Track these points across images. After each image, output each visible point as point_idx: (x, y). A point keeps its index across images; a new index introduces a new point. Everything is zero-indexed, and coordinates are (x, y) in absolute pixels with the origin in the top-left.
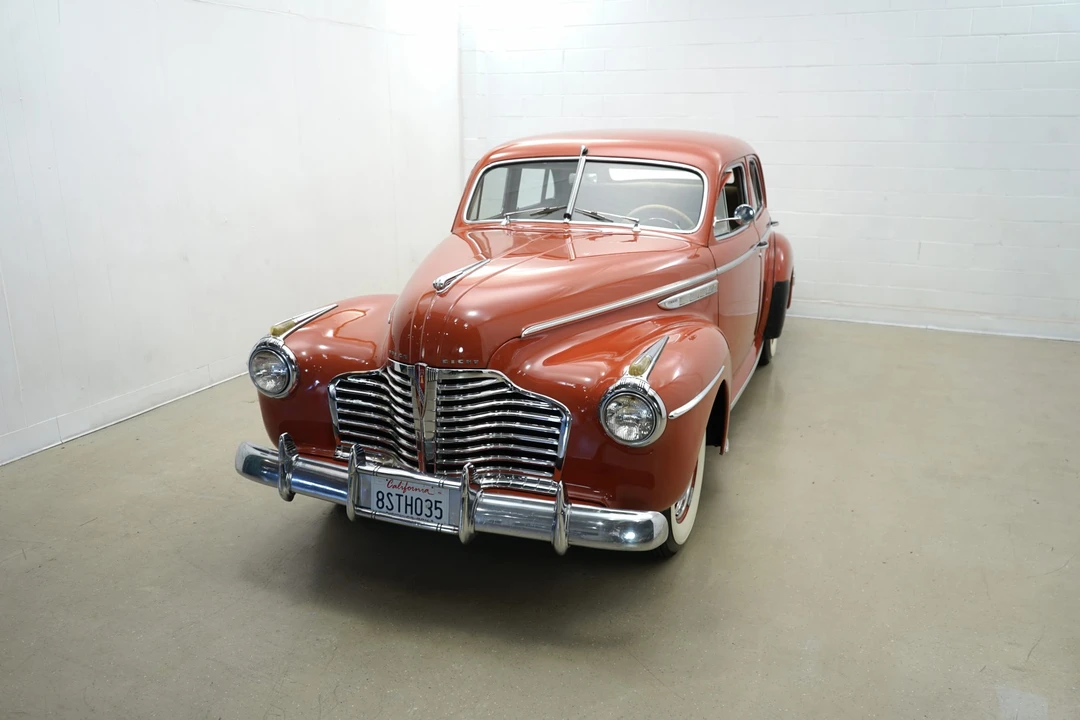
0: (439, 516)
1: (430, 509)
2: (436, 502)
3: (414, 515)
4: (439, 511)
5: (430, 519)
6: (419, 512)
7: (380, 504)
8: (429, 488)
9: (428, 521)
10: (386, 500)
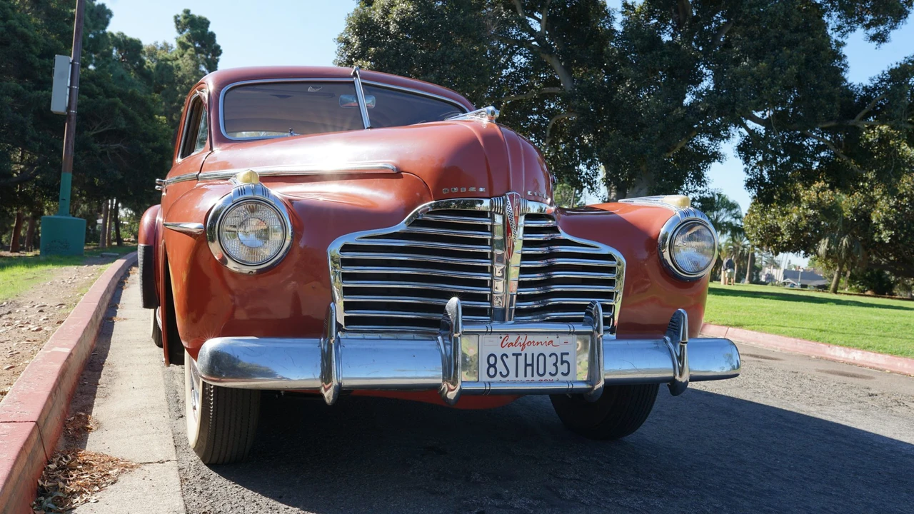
0: (566, 372)
1: (555, 365)
2: (562, 354)
3: (536, 378)
4: (566, 365)
5: (555, 378)
6: (541, 371)
7: (492, 371)
8: (553, 337)
9: (552, 382)
10: (500, 365)
